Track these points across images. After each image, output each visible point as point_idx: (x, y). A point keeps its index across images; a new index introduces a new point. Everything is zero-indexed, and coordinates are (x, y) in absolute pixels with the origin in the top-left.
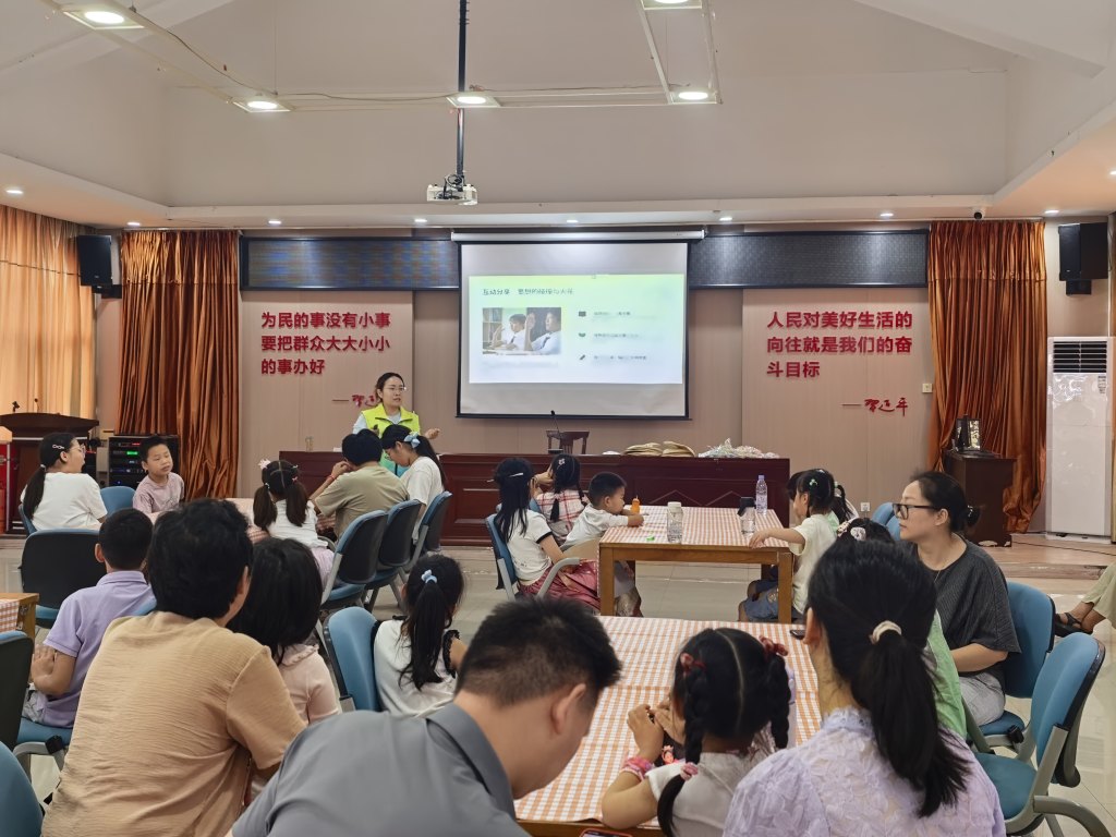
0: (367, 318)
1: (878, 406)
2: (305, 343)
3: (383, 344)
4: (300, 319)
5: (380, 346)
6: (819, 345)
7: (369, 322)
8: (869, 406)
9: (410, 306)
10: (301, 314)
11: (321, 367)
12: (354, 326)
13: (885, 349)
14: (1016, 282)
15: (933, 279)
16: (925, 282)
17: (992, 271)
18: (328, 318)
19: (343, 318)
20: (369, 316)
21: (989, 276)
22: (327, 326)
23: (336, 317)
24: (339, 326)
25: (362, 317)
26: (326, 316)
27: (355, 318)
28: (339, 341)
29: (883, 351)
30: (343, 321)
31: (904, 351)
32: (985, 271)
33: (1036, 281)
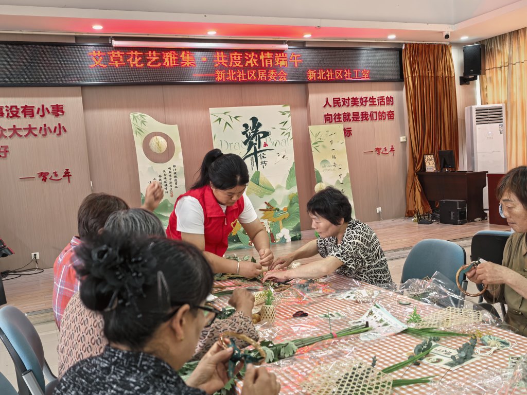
0: (43, 111)
1: (381, 151)
3: (60, 130)
5: (57, 132)
6: (351, 117)
7: (46, 112)
8: (377, 152)
9: (80, 99)
11: (6, 152)
12: (32, 116)
14: (444, 78)
15: (407, 77)
16: (401, 78)
17: (433, 72)
18: (7, 110)
19: (21, 110)
20: (45, 107)
21: (432, 74)
22: (7, 117)
23: (15, 109)
24: (19, 117)
25: (39, 109)
26: (5, 108)
27: (33, 110)
28: (20, 129)
29: (381, 119)
30: (22, 112)
31: (391, 119)
32: (430, 71)
33: (451, 77)
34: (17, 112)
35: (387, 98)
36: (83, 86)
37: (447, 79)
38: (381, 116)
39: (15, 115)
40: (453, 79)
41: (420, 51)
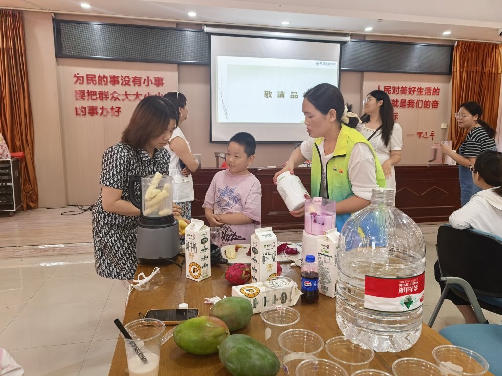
0: (148, 81)
1: (422, 135)
2: (106, 95)
4: (102, 79)
6: (398, 104)
7: (150, 83)
8: (418, 136)
9: (177, 74)
10: (102, 76)
11: (118, 111)
12: (140, 85)
13: (427, 106)
14: (490, 74)
15: (455, 71)
16: (450, 72)
17: (480, 68)
18: (121, 79)
19: (132, 80)
20: (150, 79)
21: (479, 70)
22: (122, 84)
23: (127, 79)
24: (130, 85)
25: (145, 80)
26: (121, 78)
27: (140, 80)
28: (130, 95)
29: (426, 107)
30: (132, 81)
31: (435, 107)
32: (478, 68)
33: (497, 74)
34: (129, 81)
35: (433, 89)
36: (179, 64)
37: (493, 75)
38: (426, 104)
39: (127, 84)
40: (499, 76)
41: (471, 48)
